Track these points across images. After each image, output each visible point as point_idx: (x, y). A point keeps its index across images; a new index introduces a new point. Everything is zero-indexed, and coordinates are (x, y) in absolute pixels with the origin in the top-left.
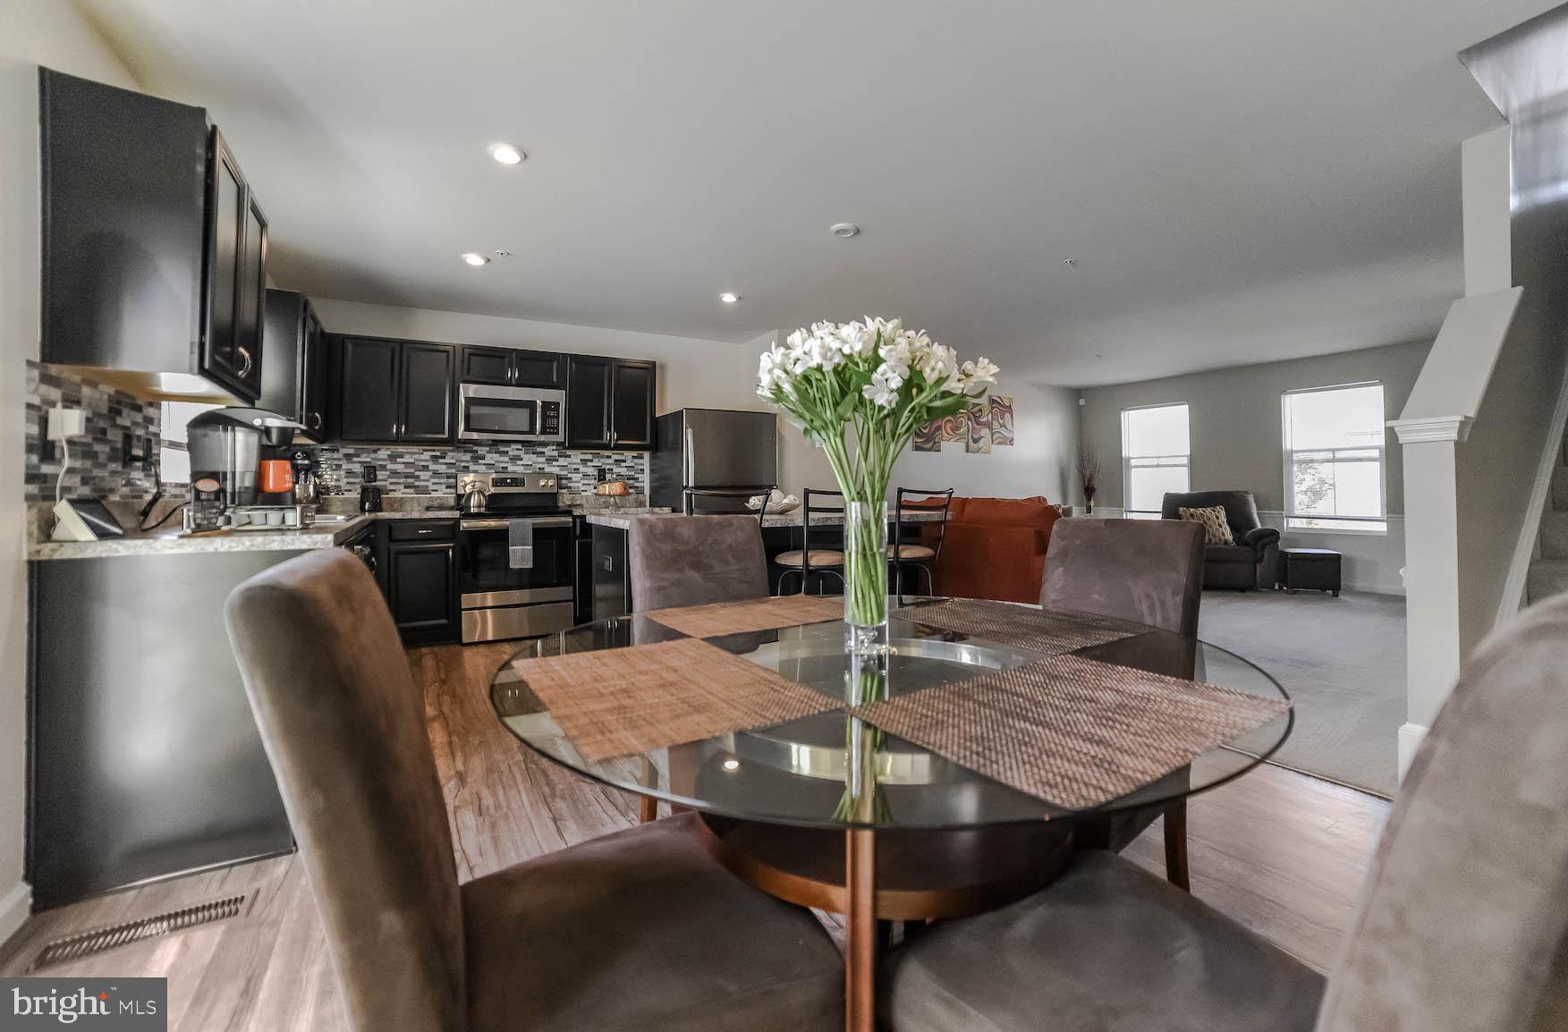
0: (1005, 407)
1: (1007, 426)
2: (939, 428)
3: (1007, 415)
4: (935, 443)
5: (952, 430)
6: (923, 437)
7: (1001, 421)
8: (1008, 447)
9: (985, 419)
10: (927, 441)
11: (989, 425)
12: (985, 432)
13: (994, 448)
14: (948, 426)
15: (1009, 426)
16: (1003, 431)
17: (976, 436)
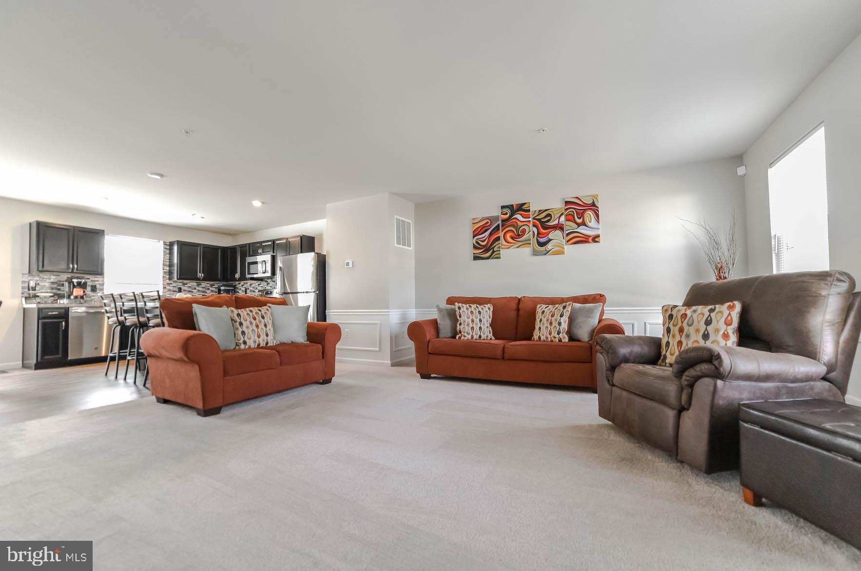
0: (586, 205)
1: (590, 224)
2: (498, 239)
3: (589, 214)
4: (494, 252)
5: (512, 238)
6: (480, 249)
7: (579, 221)
8: (591, 246)
9: (556, 222)
10: (487, 251)
11: (560, 227)
12: (555, 235)
13: (569, 249)
14: (508, 236)
15: (593, 223)
16: (583, 230)
17: (542, 240)
